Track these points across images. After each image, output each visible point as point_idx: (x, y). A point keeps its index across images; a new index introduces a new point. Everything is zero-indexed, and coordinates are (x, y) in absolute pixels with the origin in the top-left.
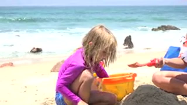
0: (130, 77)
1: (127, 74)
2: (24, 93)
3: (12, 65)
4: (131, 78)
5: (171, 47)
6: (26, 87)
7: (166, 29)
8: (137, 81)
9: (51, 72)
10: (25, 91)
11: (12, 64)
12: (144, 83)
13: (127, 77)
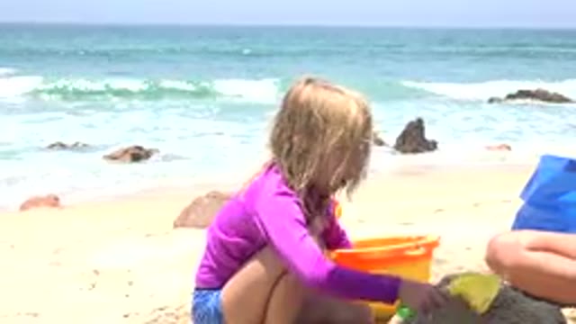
0: (417, 247)
1: (409, 240)
2: (90, 290)
3: (54, 202)
4: (420, 252)
8: (440, 262)
9: (176, 226)
10: (94, 286)
11: (56, 199)
12: (461, 268)
13: (409, 248)
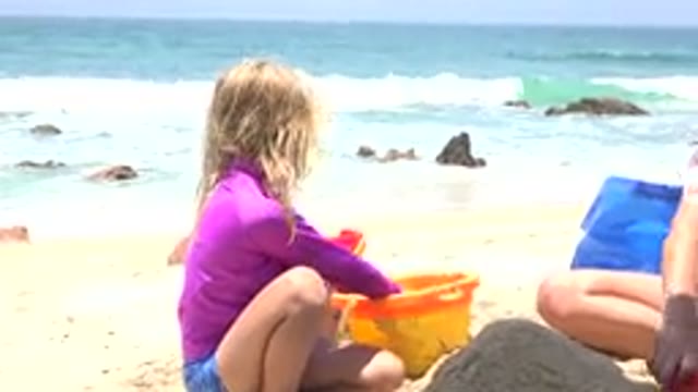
0: (453, 290)
2: (62, 342)
3: (22, 234)
4: (457, 296)
5: (613, 181)
6: (71, 320)
7: (599, 113)
9: (170, 262)
10: (66, 336)
